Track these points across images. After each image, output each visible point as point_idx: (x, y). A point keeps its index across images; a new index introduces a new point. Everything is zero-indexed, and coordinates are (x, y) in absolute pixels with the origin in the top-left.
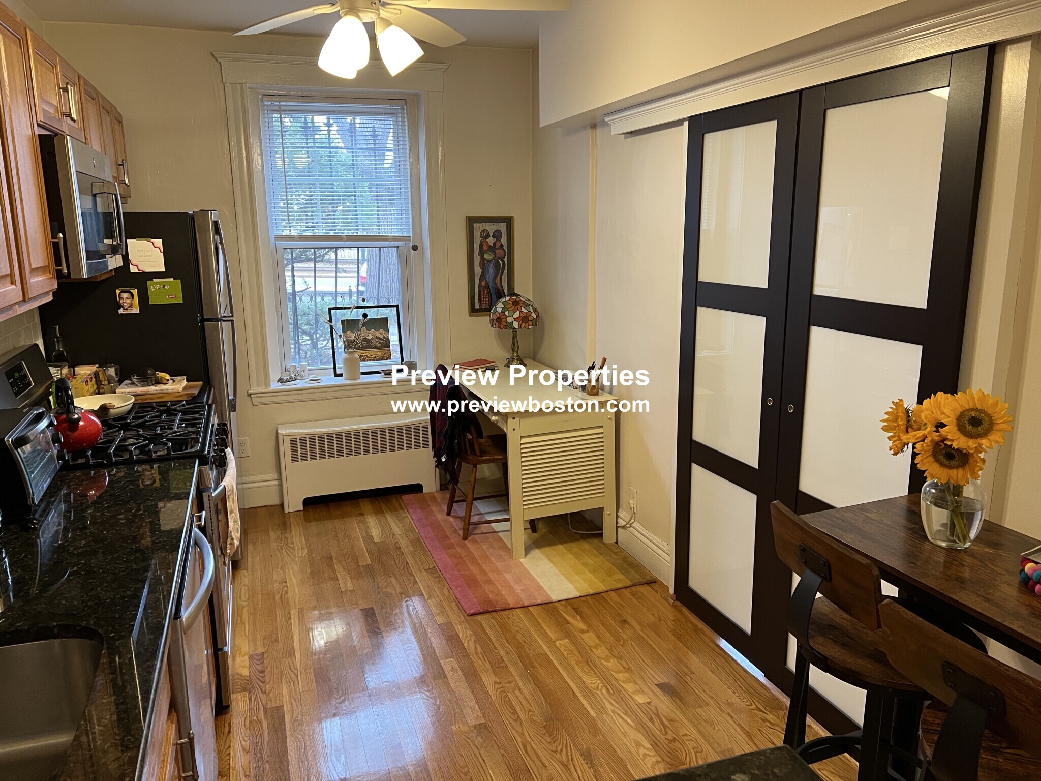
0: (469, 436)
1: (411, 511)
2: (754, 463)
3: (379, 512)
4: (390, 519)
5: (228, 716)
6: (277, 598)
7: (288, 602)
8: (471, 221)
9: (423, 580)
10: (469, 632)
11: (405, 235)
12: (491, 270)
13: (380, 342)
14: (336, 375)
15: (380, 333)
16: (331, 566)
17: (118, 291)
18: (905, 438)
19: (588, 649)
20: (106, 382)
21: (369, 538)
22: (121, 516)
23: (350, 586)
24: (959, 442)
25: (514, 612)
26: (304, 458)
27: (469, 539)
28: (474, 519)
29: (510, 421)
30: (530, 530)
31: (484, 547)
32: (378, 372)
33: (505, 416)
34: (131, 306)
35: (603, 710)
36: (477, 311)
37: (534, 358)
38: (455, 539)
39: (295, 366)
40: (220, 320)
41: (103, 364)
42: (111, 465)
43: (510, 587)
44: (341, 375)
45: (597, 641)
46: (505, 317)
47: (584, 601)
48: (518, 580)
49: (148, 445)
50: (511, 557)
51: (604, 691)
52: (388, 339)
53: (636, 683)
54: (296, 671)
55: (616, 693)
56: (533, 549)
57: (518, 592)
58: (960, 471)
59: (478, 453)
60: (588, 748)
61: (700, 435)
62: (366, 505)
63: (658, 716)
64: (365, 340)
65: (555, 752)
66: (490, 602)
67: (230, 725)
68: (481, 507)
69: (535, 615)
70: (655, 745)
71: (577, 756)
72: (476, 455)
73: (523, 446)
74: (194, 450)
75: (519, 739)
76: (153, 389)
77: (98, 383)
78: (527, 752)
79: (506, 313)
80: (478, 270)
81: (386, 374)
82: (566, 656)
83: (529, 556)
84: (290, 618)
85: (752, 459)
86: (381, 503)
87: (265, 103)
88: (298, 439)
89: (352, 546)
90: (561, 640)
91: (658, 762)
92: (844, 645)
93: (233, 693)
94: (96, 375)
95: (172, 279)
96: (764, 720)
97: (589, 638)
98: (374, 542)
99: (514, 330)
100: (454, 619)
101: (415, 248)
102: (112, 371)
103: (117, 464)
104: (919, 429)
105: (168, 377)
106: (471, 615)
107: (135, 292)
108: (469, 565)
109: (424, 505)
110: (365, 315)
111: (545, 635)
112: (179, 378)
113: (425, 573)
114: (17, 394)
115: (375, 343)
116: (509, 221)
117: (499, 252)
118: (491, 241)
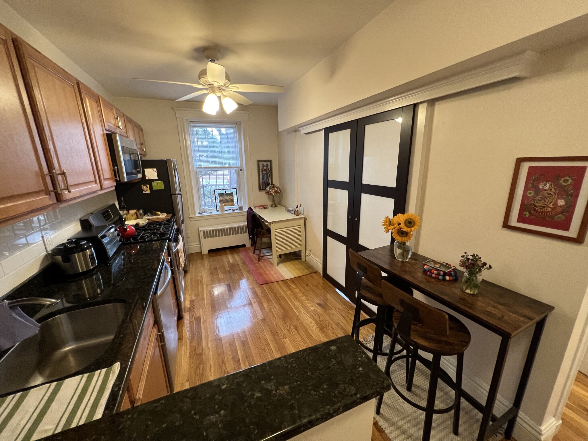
0: (259, 229)
1: (242, 253)
2: (345, 235)
3: (232, 253)
4: (236, 256)
5: (183, 320)
6: (200, 281)
7: (203, 283)
8: (259, 161)
9: (245, 274)
10: (260, 290)
11: (238, 166)
12: (265, 176)
13: (231, 200)
14: (217, 211)
15: (231, 197)
16: (217, 271)
17: (142, 186)
18: (389, 228)
19: (296, 294)
20: (140, 215)
21: (229, 262)
22: (140, 260)
23: (222, 277)
24: (405, 229)
25: (274, 283)
26: (208, 237)
27: (260, 261)
28: (262, 255)
29: (271, 224)
30: (279, 258)
31: (265, 263)
32: (231, 210)
33: (270, 223)
34: (147, 190)
35: (300, 312)
36: (261, 190)
37: (280, 204)
38: (255, 261)
39: (204, 208)
40: (177, 194)
41: (139, 209)
42: (139, 243)
43: (273, 276)
44: (219, 211)
47: (295, 279)
48: (275, 273)
49: (152, 236)
50: (273, 266)
51: (301, 306)
52: (233, 199)
53: (311, 303)
54: (205, 305)
55: (305, 307)
56: (280, 263)
57: (275, 277)
58: (405, 238)
59: (262, 234)
60: (296, 325)
61: (329, 227)
62: (228, 251)
63: (317, 313)
64: (226, 200)
65: (286, 326)
66: (266, 281)
67: (182, 324)
68: (264, 251)
69: (280, 284)
70: (316, 322)
71: (292, 327)
73: (276, 232)
74: (167, 237)
75: (275, 323)
76: (155, 217)
77: (137, 216)
78: (277, 327)
79: (270, 190)
80: (261, 177)
81: (233, 210)
82: (290, 296)
83: (279, 266)
84: (203, 288)
85: (344, 234)
86: (233, 251)
87: (191, 124)
88: (206, 231)
89: (224, 264)
90: (288, 291)
91: (317, 328)
92: (371, 292)
93: (184, 312)
94: (136, 213)
95: (160, 182)
96: (349, 313)
97: (297, 290)
98: (231, 263)
99: (273, 196)
100: (255, 286)
101: (241, 170)
102: (141, 212)
103: (141, 242)
104: (393, 225)
105: (160, 213)
106: (261, 285)
107: (148, 186)
108: (260, 269)
109: (246, 251)
110: (226, 192)
111: (283, 290)
112: (164, 213)
113: (246, 272)
114: (106, 220)
115: (229, 201)
116: (270, 161)
117: (268, 171)
118: (265, 168)
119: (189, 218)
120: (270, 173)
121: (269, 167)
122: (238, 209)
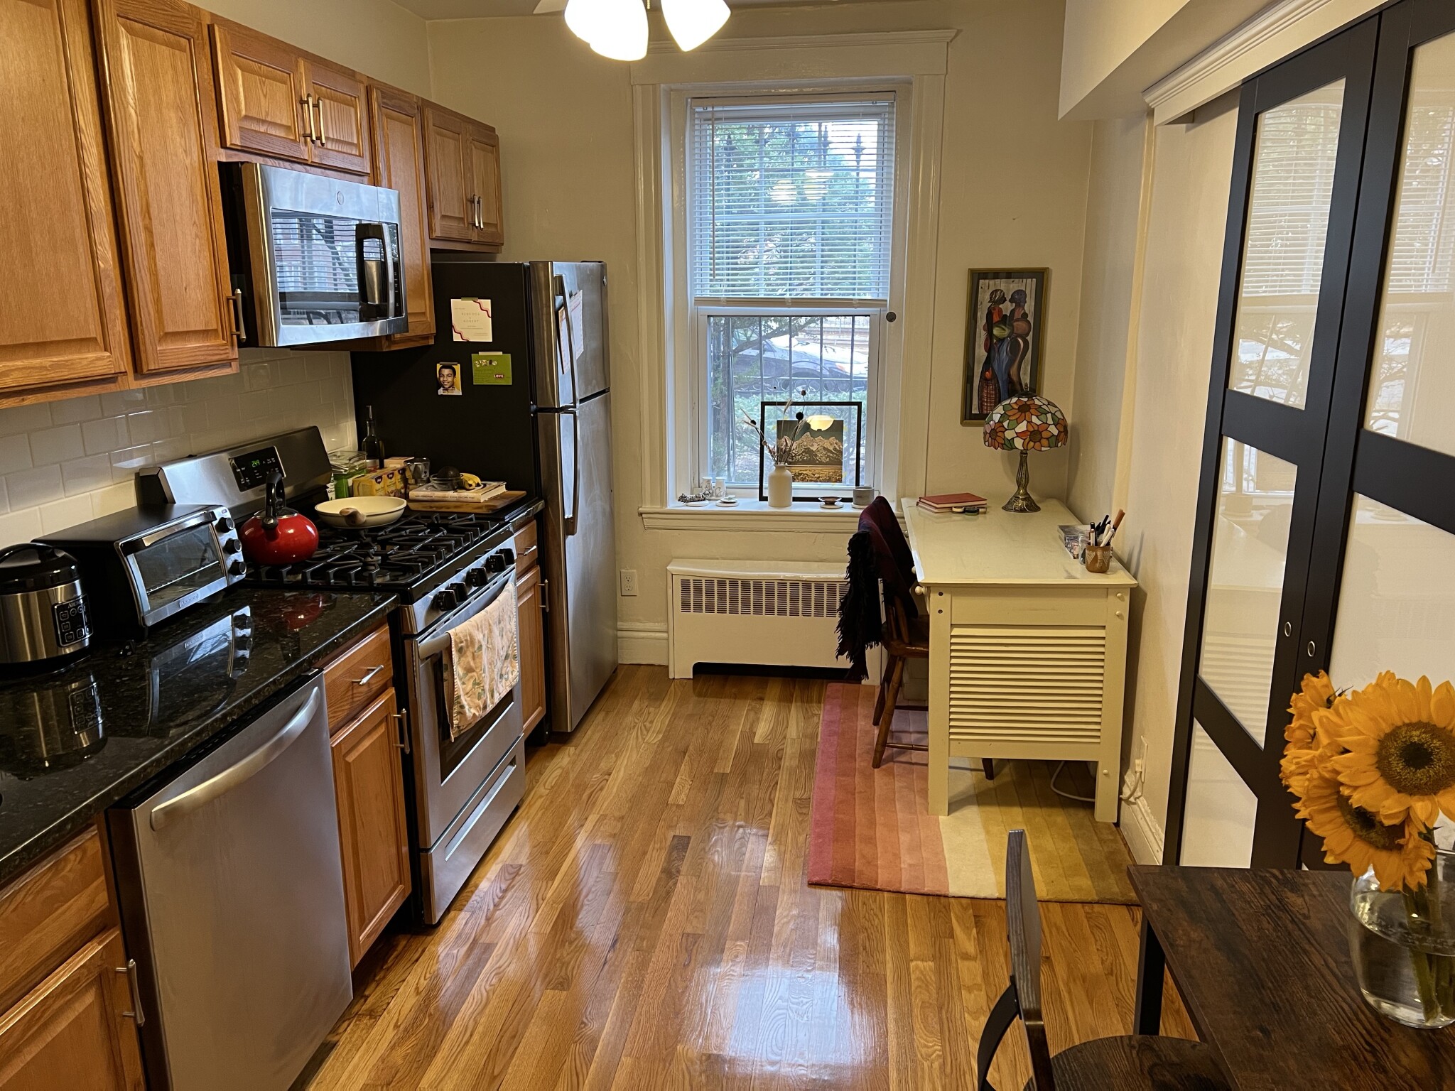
1: (829, 708)
3: (786, 699)
4: (795, 713)
5: (431, 937)
6: (589, 791)
7: (594, 803)
8: (977, 276)
9: (781, 812)
10: (794, 910)
11: (881, 297)
12: (1003, 353)
13: (829, 456)
14: (762, 498)
15: (829, 444)
16: (677, 766)
17: (439, 366)
19: (955, 988)
21: (749, 736)
23: (683, 798)
25: (881, 897)
26: (698, 609)
27: (883, 767)
29: (935, 596)
30: (984, 773)
31: (898, 785)
32: (816, 500)
33: (925, 590)
34: (452, 386)
36: (975, 418)
37: (1067, 500)
38: (860, 763)
39: (708, 481)
40: (559, 410)
42: (307, 588)
43: (897, 856)
44: (766, 499)
45: (979, 980)
46: (1002, 429)
47: (1001, 907)
48: (916, 847)
50: (926, 808)
51: (936, 1065)
52: (841, 452)
54: (541, 902)
56: (972, 804)
57: (902, 866)
59: (906, 640)
64: (808, 451)
66: (850, 871)
67: (423, 951)
69: (909, 910)
72: (904, 642)
73: (954, 640)
76: (451, 494)
77: (405, 481)
79: (1005, 424)
80: (981, 353)
81: (827, 503)
82: (913, 988)
83: (957, 814)
84: (582, 826)
85: (1257, 726)
86: (797, 687)
87: (697, 110)
88: (692, 581)
89: (722, 742)
90: (922, 960)
94: (404, 471)
95: (501, 353)
97: (969, 971)
98: (753, 743)
99: (1021, 452)
100: (786, 884)
101: (891, 317)
103: (314, 588)
106: (814, 884)
107: (458, 368)
108: (857, 807)
109: (852, 702)
110: (800, 415)
111: (902, 946)
112: (496, 484)
113: (790, 803)
114: (243, 487)
115: (821, 456)
116: (1040, 276)
117: (1020, 326)
118: (1007, 308)
119: (641, 514)
120: (1029, 338)
121: (1029, 306)
122: (849, 500)
